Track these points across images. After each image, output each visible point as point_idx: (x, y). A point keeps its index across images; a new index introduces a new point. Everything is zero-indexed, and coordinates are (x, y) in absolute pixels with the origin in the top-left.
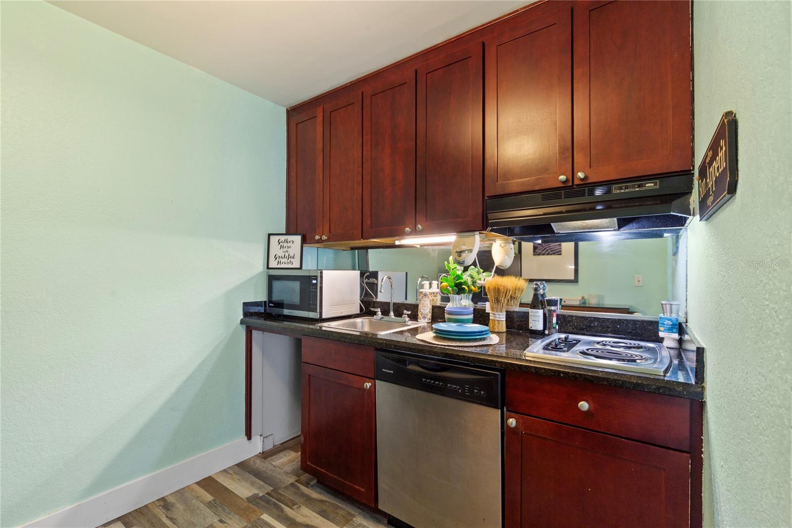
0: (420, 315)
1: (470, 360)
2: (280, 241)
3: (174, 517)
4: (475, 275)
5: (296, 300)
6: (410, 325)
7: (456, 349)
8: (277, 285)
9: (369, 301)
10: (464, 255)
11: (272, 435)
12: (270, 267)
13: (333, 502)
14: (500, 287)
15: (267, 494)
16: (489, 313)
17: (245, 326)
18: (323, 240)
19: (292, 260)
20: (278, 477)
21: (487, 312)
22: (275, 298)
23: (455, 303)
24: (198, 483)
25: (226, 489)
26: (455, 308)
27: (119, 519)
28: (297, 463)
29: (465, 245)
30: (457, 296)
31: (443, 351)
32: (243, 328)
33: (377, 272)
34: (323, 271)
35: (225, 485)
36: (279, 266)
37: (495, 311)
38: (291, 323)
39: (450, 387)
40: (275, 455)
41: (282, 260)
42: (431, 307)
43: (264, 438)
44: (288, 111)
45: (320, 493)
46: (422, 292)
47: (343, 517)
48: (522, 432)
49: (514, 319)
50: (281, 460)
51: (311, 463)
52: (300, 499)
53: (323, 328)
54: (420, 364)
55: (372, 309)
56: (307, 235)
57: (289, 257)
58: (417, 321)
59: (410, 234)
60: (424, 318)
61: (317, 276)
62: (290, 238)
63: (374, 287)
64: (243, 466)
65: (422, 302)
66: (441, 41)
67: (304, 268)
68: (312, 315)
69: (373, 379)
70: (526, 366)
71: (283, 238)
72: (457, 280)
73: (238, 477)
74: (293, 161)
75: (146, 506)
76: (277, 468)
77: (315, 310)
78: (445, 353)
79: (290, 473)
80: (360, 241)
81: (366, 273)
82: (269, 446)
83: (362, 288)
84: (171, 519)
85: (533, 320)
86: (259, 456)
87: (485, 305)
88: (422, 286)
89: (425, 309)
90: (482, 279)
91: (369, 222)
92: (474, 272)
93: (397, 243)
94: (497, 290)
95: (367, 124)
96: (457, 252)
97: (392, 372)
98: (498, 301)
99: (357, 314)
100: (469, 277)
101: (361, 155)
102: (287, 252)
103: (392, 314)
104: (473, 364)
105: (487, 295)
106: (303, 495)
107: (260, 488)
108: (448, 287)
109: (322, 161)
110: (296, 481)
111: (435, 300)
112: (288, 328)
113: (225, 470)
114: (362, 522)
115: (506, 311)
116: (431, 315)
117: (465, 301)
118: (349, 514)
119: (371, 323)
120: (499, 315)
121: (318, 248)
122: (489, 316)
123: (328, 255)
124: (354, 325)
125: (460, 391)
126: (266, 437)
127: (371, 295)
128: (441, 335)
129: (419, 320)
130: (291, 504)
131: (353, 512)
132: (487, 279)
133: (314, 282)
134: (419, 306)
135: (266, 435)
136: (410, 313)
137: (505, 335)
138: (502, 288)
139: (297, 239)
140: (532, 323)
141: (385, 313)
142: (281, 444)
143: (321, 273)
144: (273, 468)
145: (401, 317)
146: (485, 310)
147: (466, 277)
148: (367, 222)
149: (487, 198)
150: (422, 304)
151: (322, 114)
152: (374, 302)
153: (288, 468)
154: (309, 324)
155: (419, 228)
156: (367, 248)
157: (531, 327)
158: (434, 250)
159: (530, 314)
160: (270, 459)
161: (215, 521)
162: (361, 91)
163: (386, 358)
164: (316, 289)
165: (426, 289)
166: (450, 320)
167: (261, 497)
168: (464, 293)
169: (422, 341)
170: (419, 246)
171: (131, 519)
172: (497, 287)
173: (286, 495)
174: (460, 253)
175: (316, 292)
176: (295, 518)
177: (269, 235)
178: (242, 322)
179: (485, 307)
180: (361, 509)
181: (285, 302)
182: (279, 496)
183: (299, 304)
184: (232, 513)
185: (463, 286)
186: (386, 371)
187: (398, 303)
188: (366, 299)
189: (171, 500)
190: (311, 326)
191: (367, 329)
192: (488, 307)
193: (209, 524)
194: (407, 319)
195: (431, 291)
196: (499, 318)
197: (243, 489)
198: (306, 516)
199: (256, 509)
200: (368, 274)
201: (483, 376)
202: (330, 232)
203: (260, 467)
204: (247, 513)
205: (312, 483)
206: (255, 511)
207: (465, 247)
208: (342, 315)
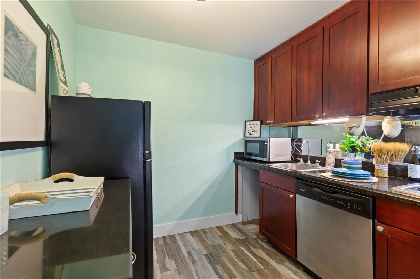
0: (327, 164)
1: (351, 189)
2: (251, 124)
3: (208, 237)
4: (365, 142)
5: (258, 152)
6: (319, 168)
7: (343, 182)
8: (249, 144)
9: (297, 155)
10: (353, 129)
11: (247, 215)
12: (246, 136)
13: (274, 252)
14: (382, 149)
15: (244, 239)
16: (375, 165)
17: (235, 163)
18: (271, 123)
19: (256, 133)
20: (249, 234)
21: (374, 164)
22: (248, 151)
23: (350, 157)
24: (216, 227)
25: (227, 232)
26: (350, 160)
27: (190, 232)
28: (257, 230)
29: (354, 124)
30: (352, 153)
31: (334, 183)
32: (234, 163)
33: (302, 139)
34: (271, 138)
35: (227, 231)
36: (250, 136)
37: (379, 163)
38: (255, 163)
39: (338, 202)
40: (248, 224)
41: (252, 133)
42: (334, 159)
43: (243, 215)
44: (255, 62)
45: (268, 246)
46: (328, 151)
47: (279, 260)
48: (388, 236)
49: (396, 170)
50: (250, 227)
51: (264, 230)
52: (258, 246)
53: (270, 166)
54: (321, 188)
55: (298, 159)
56: (263, 121)
57: (255, 131)
58: (325, 167)
59: (319, 118)
60: (330, 165)
61: (267, 141)
62: (255, 122)
63: (299, 147)
64: (234, 225)
65: (328, 156)
66: (339, 7)
67: (262, 137)
68: (265, 160)
69: (295, 193)
70: (391, 196)
71: (252, 123)
72: (351, 144)
73: (232, 229)
74: (257, 85)
75: (198, 230)
76: (248, 230)
77: (266, 157)
78: (335, 184)
79: (254, 234)
80: (290, 123)
81: (295, 139)
82: (245, 220)
83: (293, 148)
84: (206, 238)
85: (411, 172)
86: (240, 223)
87: (373, 160)
88: (329, 147)
89: (331, 160)
90: (370, 144)
91: (295, 113)
92: (364, 139)
93: (312, 123)
94: (380, 151)
95: (294, 61)
96: (349, 128)
97: (305, 191)
98: (381, 157)
99: (289, 161)
100: (360, 143)
101: (291, 78)
102: (254, 129)
103: (309, 162)
104: (354, 192)
105: (373, 154)
106: (260, 244)
107: (240, 236)
108: (345, 148)
109: (271, 83)
110: (257, 238)
111: (338, 155)
112: (253, 165)
113: (226, 225)
114: (289, 265)
115: (389, 165)
116: (334, 164)
117: (358, 157)
118: (283, 260)
119: (297, 166)
120: (382, 166)
121: (269, 127)
122: (375, 167)
123: (274, 130)
124: (287, 166)
125: (345, 205)
126: (244, 215)
127: (298, 151)
128: (336, 174)
129: (326, 166)
130: (255, 247)
131: (284, 259)
132: (375, 143)
133: (266, 143)
134: (326, 158)
135: (244, 214)
136: (320, 162)
137: (387, 179)
138: (384, 149)
139: (259, 123)
140: (410, 173)
141: (306, 161)
142: (251, 220)
143: (270, 139)
144: (247, 230)
145: (315, 164)
146: (373, 163)
147: (358, 143)
148: (294, 113)
149: (371, 95)
150: (328, 157)
151: (271, 60)
152: (300, 155)
153: (254, 231)
154: (263, 164)
155: (324, 115)
156: (297, 126)
157: (410, 176)
158: (337, 126)
159: (409, 167)
160: (246, 225)
161: (222, 243)
162: (291, 45)
163: (302, 183)
164: (267, 147)
165: (331, 149)
166: (344, 167)
167: (241, 240)
168: (357, 152)
169: (323, 176)
170: (327, 124)
171: (193, 233)
172: (380, 148)
173: (252, 242)
174: (351, 128)
175: (267, 148)
176: (256, 253)
177: (246, 121)
178: (234, 161)
179: (373, 161)
180: (289, 259)
181: (253, 153)
182: (249, 242)
183: (259, 154)
184: (229, 243)
185: (356, 148)
186: (301, 190)
187: (314, 156)
188: (295, 153)
189: (206, 230)
190: (264, 165)
191: (294, 168)
192: (374, 161)
193: (220, 244)
194: (318, 165)
195: (334, 150)
196: (382, 168)
197: (234, 235)
198: (261, 254)
199: (239, 244)
200: (297, 140)
201: (360, 198)
202: (275, 119)
203: (241, 228)
204: (235, 244)
205: (265, 241)
206: (238, 244)
207: (355, 124)
208: (281, 161)
